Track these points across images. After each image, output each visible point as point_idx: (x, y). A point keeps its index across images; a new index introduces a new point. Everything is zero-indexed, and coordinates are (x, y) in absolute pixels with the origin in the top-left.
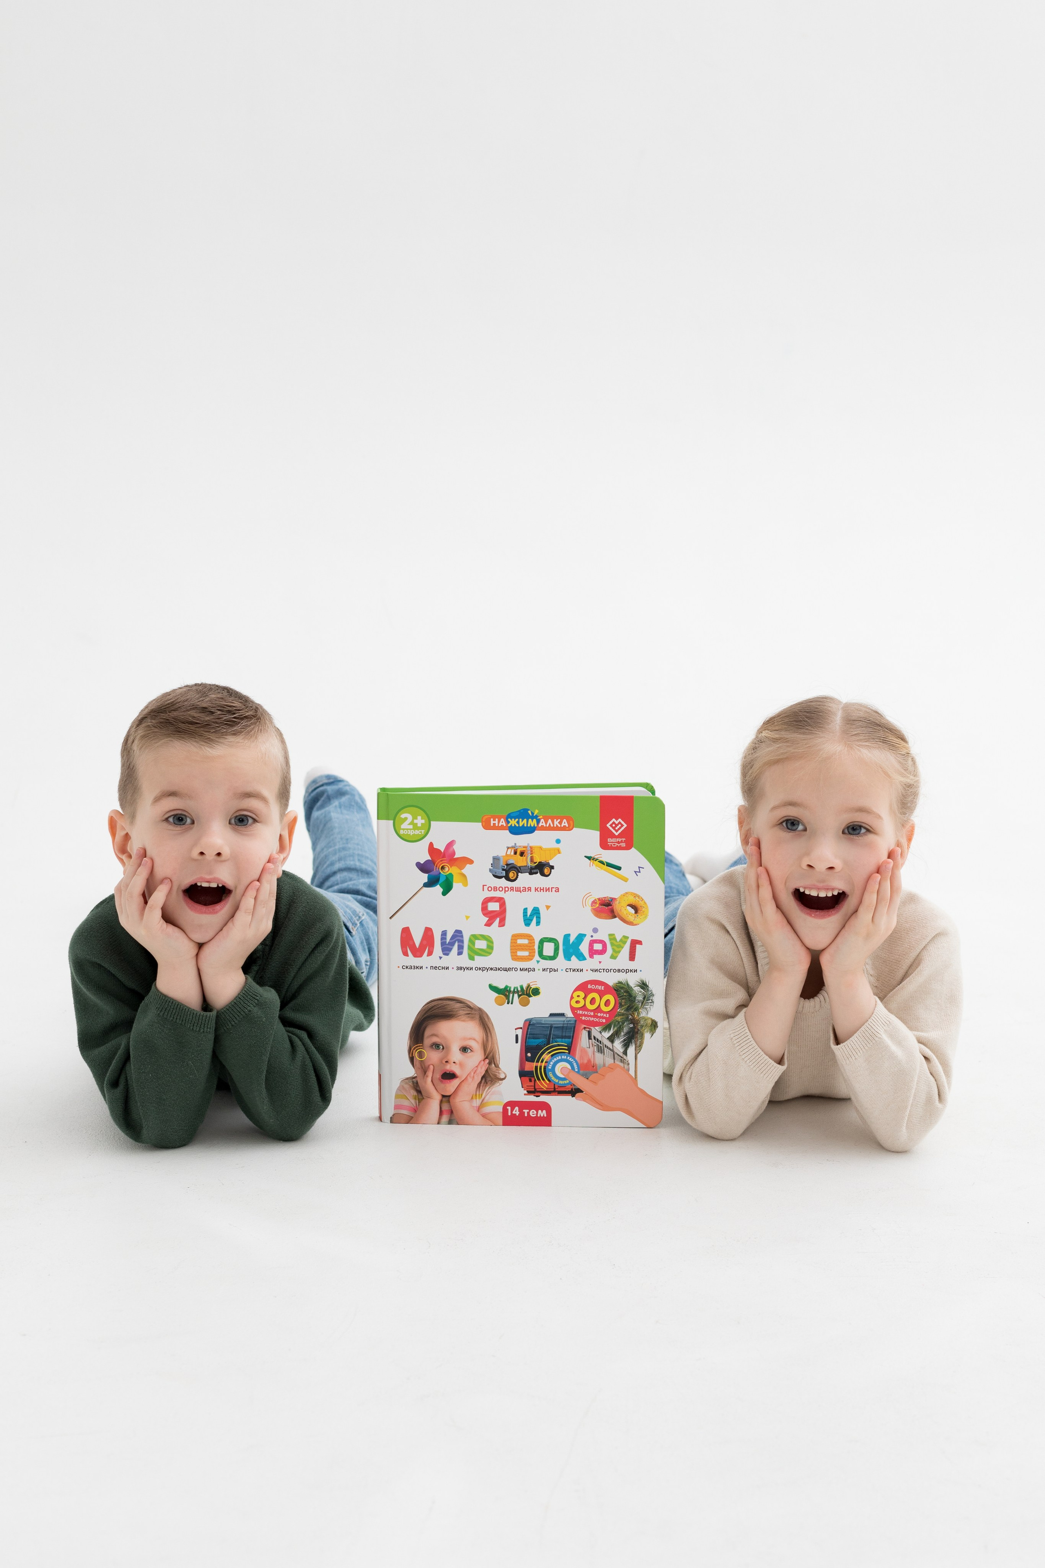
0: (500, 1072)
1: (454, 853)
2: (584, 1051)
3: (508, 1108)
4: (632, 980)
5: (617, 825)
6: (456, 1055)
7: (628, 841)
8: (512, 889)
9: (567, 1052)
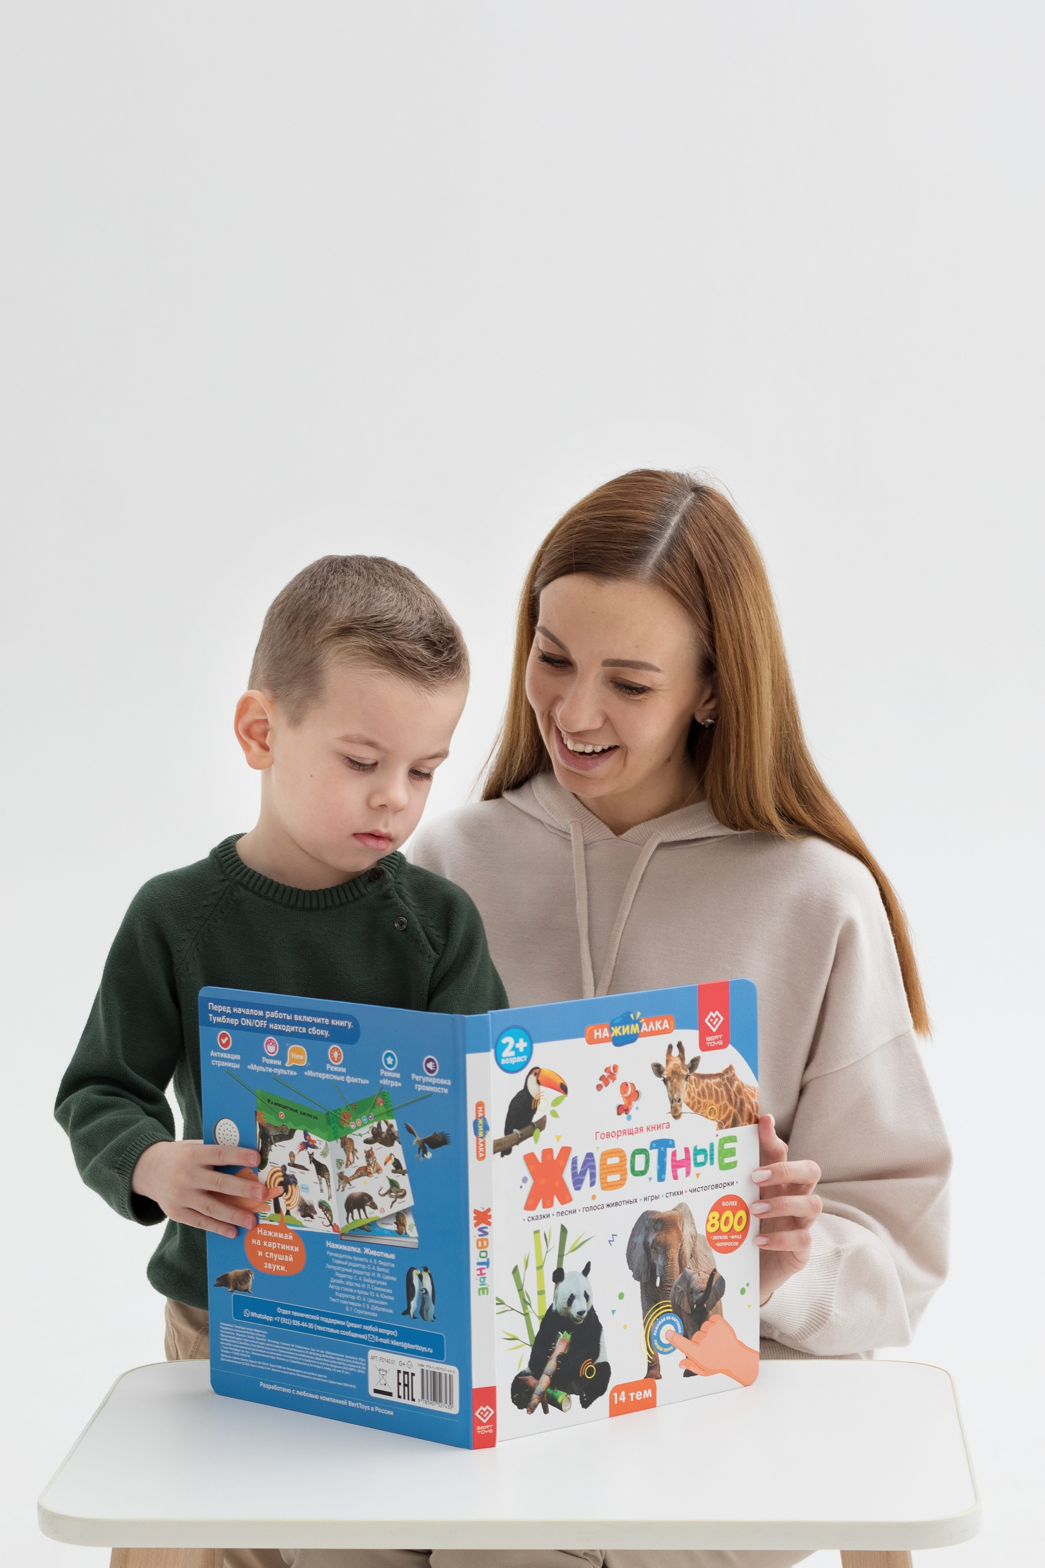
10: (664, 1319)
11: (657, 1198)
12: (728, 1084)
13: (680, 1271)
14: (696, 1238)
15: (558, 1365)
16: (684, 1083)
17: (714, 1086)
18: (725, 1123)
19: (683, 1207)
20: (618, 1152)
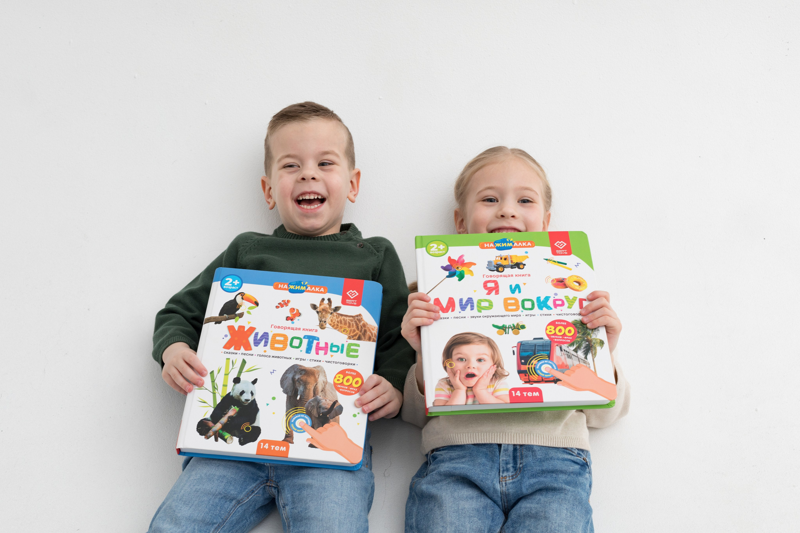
0: (505, 371)
6: (474, 363)
10: (300, 416)
11: (304, 360)
12: (358, 322)
13: (314, 396)
14: (327, 383)
15: (228, 421)
16: (329, 315)
17: (348, 320)
18: (353, 337)
19: (320, 368)
20: (284, 336)
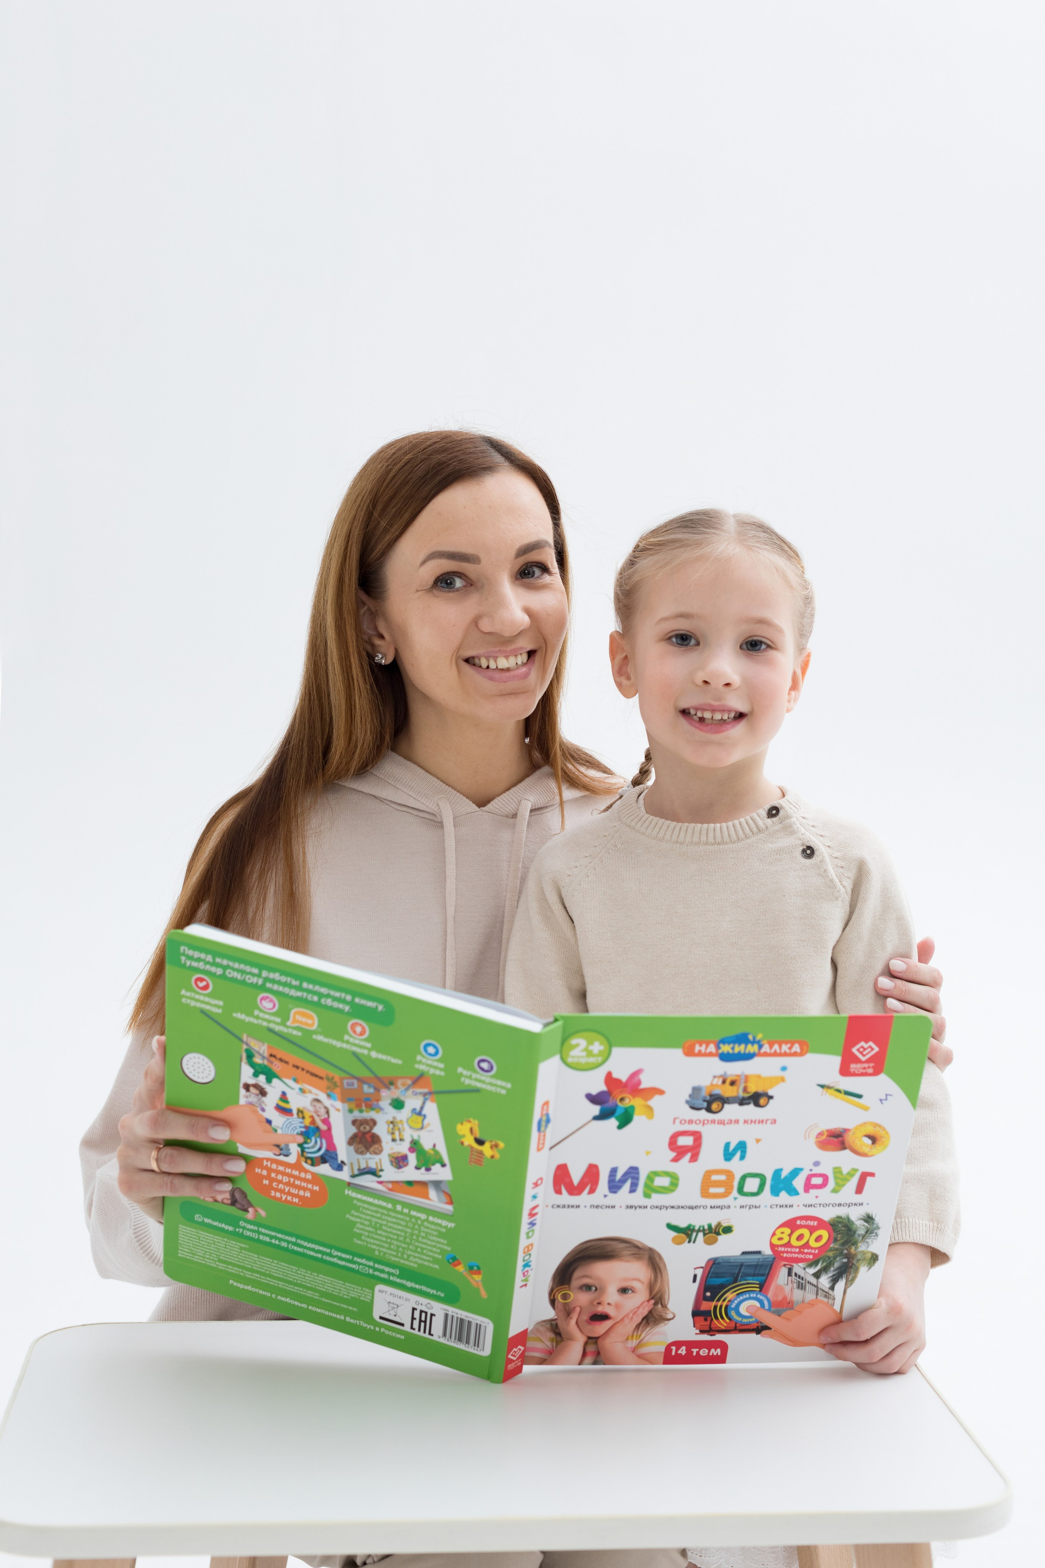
0: (668, 1312)
1: (639, 1083)
2: (780, 1288)
3: (672, 1347)
4: (855, 1215)
5: (866, 1049)
6: (612, 1295)
7: (877, 1065)
8: (713, 1122)
9: (758, 1289)
